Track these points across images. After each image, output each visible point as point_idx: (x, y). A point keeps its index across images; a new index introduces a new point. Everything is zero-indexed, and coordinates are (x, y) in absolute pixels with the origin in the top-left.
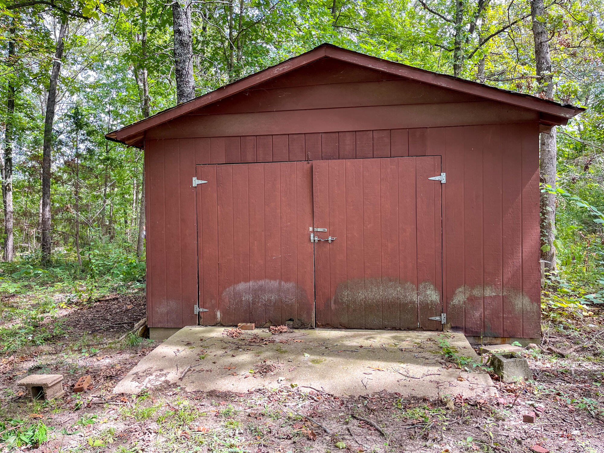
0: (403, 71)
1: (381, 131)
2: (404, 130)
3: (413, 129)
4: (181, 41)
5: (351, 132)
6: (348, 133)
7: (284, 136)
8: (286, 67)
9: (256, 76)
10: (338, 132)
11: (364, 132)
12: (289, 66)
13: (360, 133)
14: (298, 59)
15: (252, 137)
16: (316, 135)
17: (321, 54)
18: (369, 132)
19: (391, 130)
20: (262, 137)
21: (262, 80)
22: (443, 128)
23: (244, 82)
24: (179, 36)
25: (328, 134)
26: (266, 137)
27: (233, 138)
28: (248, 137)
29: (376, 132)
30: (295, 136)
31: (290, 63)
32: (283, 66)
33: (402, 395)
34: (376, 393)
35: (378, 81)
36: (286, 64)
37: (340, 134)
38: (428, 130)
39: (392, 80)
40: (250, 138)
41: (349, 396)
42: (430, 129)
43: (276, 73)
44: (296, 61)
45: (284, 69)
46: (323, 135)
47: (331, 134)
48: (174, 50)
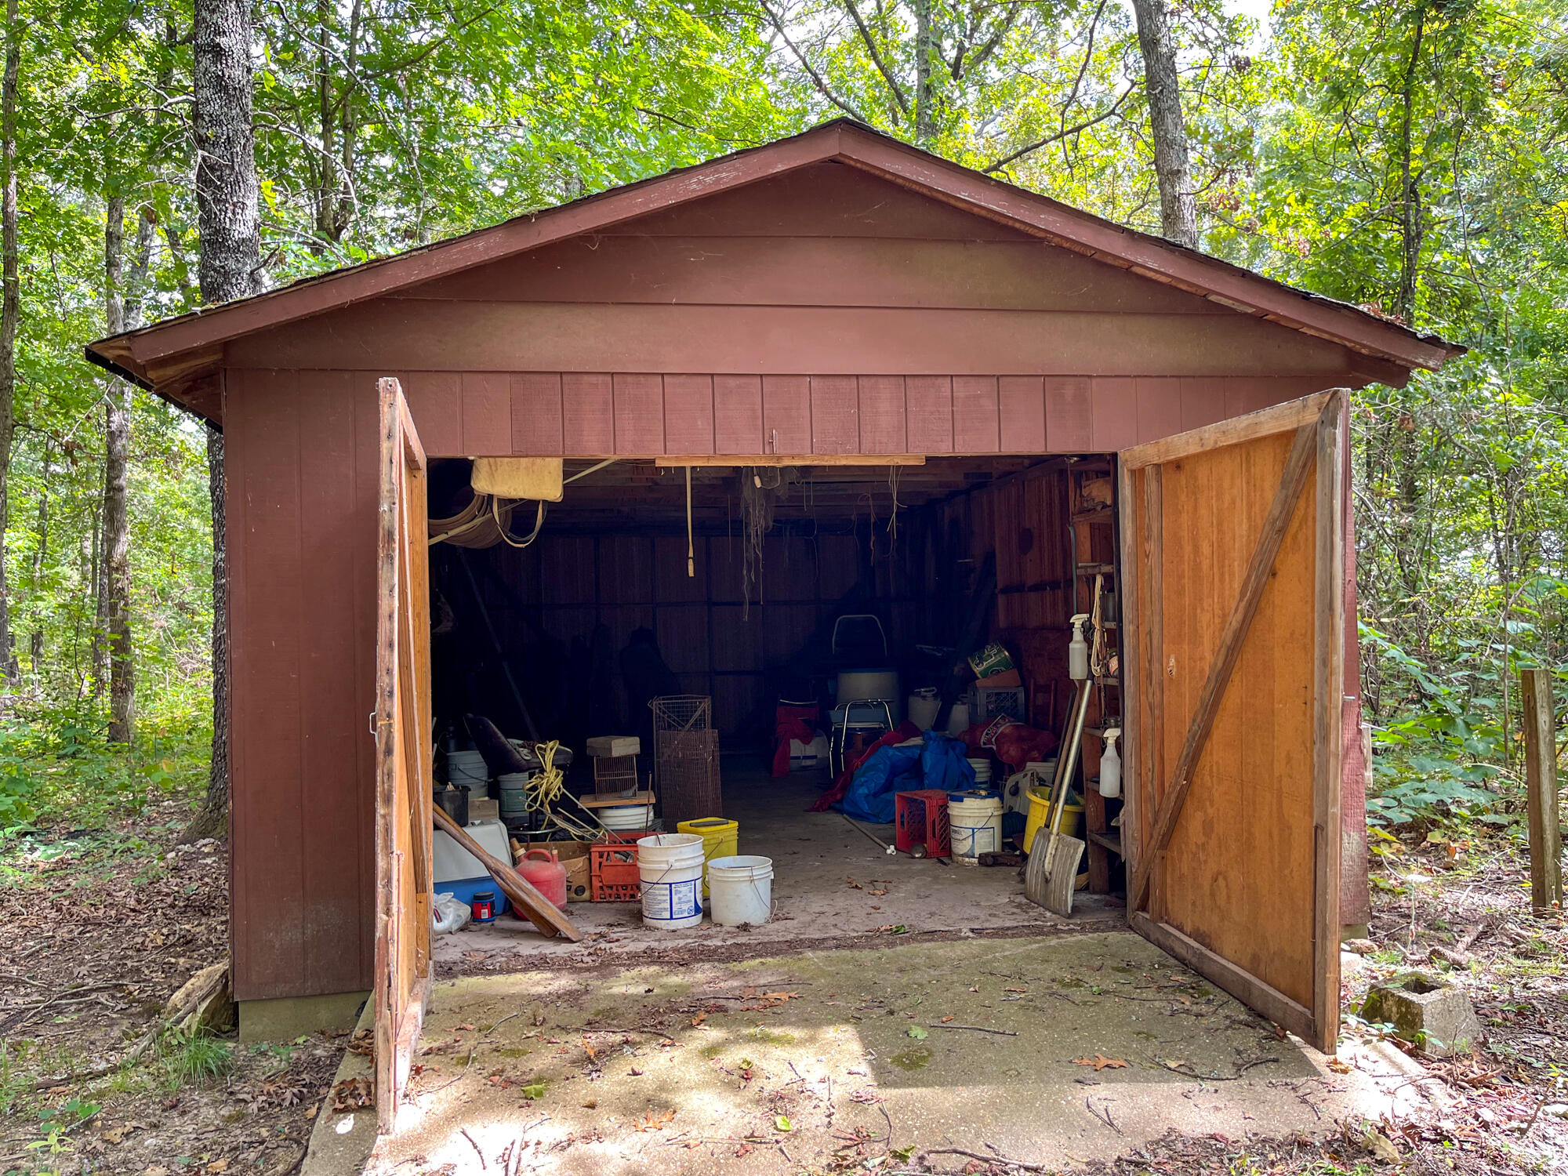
0: (1051, 218)
1: (972, 380)
2: (1032, 380)
3: (1056, 379)
4: (220, 78)
5: (892, 379)
6: (886, 380)
7: (699, 379)
8: (724, 175)
9: (631, 194)
10: (857, 376)
11: (929, 381)
12: (735, 173)
13: (919, 382)
14: (762, 155)
15: (601, 378)
16: (794, 380)
17: (828, 148)
18: (940, 381)
19: (998, 377)
20: (629, 379)
21: (652, 206)
22: (1129, 380)
23: (594, 206)
24: (215, 63)
25: (829, 382)
26: (642, 378)
27: (543, 378)
28: (586, 377)
29: (960, 379)
30: (732, 382)
31: (737, 163)
32: (717, 171)
33: (1231, 1139)
34: (1157, 1143)
35: (964, 240)
36: (725, 166)
37: (863, 382)
38: (1094, 381)
39: (1000, 242)
40: (593, 379)
41: (1088, 1164)
42: (1098, 380)
43: (694, 190)
44: (754, 159)
45: (718, 180)
46: (815, 383)
47: (838, 382)
48: (195, 104)
